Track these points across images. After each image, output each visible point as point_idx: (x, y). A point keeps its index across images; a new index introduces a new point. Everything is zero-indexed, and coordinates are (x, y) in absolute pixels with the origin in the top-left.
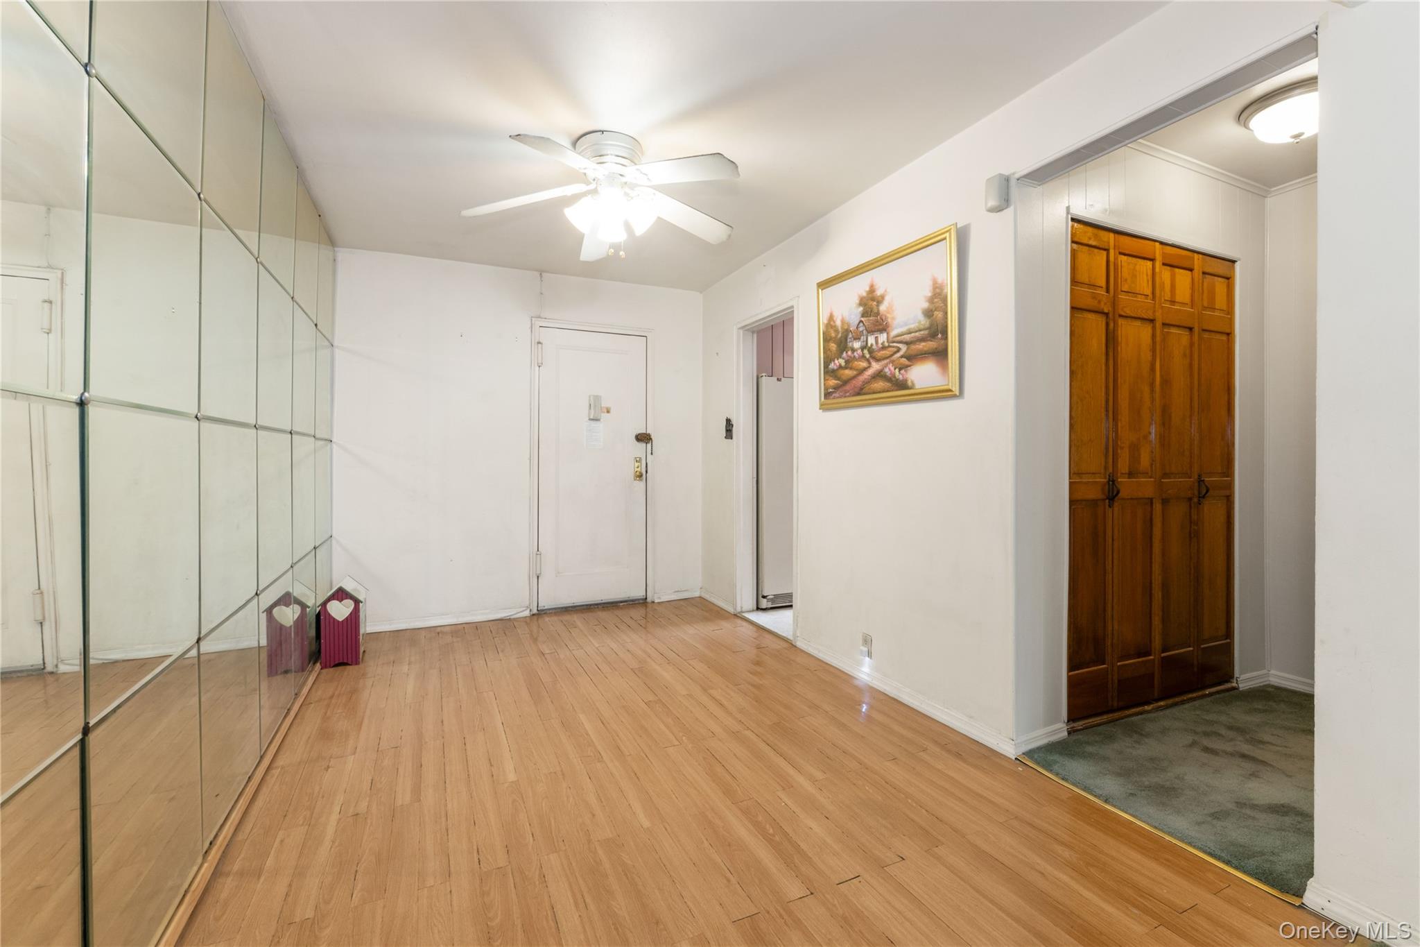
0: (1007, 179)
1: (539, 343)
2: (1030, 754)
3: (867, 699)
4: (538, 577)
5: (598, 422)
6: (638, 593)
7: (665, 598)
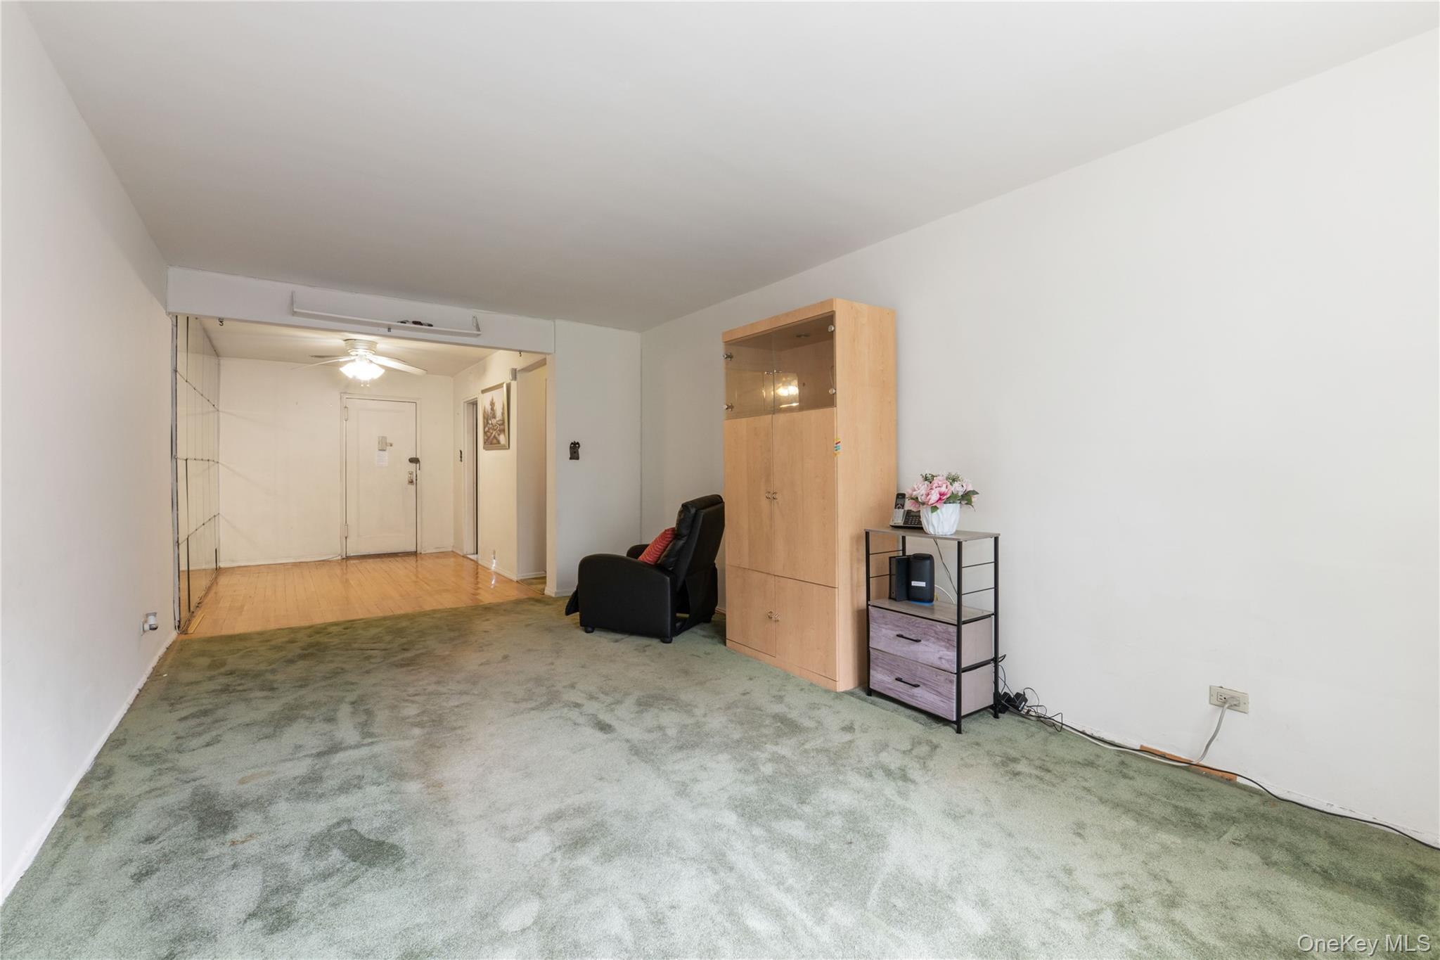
0: (515, 370)
1: (346, 407)
2: (523, 581)
3: (494, 577)
4: (346, 538)
5: (384, 452)
6: (413, 549)
7: (429, 551)
